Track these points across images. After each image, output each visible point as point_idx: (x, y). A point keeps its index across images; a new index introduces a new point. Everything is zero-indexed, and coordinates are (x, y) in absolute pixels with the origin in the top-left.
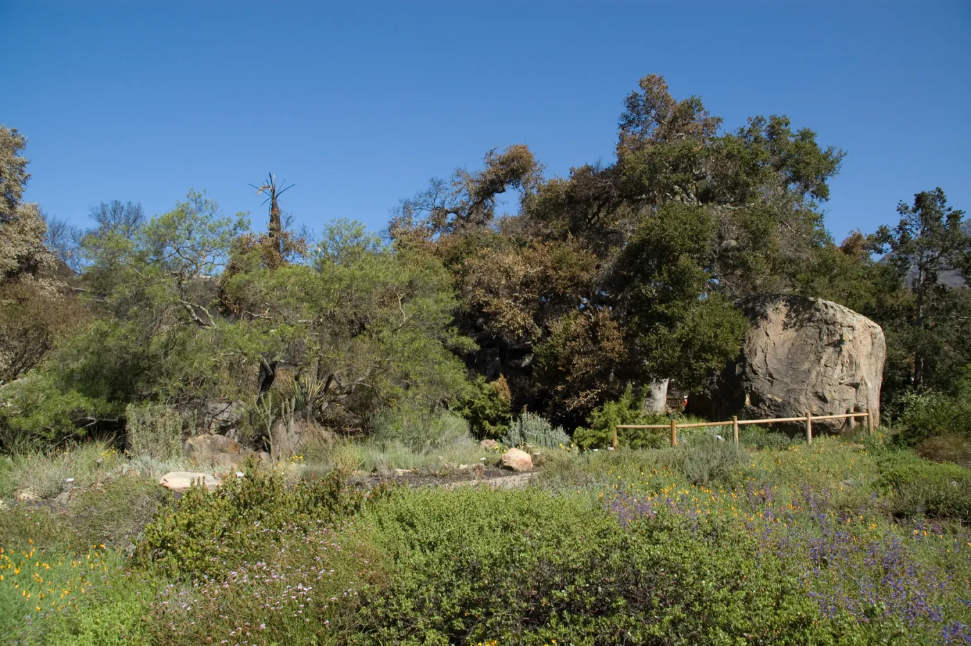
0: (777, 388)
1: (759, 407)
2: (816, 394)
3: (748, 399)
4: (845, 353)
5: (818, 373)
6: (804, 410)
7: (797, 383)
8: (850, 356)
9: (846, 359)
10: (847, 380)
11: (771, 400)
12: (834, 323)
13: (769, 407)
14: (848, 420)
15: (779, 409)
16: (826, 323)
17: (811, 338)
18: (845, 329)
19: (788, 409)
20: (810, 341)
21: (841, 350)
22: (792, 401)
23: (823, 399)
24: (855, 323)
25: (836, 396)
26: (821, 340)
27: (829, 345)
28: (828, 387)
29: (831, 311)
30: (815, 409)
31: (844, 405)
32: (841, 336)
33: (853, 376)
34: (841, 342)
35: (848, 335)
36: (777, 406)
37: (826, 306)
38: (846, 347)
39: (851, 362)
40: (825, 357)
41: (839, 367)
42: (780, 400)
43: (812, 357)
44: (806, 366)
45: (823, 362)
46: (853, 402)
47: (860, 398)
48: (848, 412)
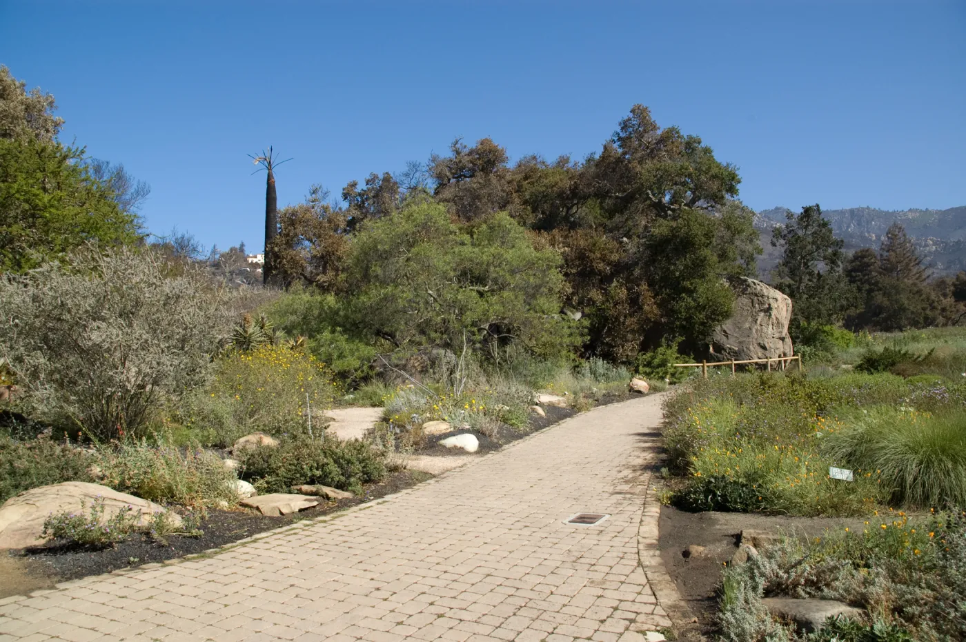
0: (732, 340)
1: (721, 353)
2: (759, 344)
3: (711, 348)
4: (773, 316)
5: (757, 330)
6: (752, 354)
7: (744, 337)
8: (777, 318)
9: (775, 321)
10: (777, 335)
11: (730, 349)
12: (762, 296)
13: (729, 353)
14: (780, 362)
15: (737, 355)
16: (756, 295)
17: (746, 306)
18: (771, 300)
19: (743, 354)
20: (745, 308)
21: (771, 315)
22: (745, 349)
23: (764, 348)
24: (777, 296)
25: (771, 345)
26: (754, 307)
27: (761, 310)
28: (766, 340)
29: (759, 288)
30: (760, 355)
31: (778, 352)
32: (769, 305)
33: (781, 332)
34: (770, 308)
35: (774, 305)
36: (735, 352)
37: (755, 284)
38: (774, 313)
39: (778, 323)
40: (759, 319)
41: (770, 326)
42: (736, 349)
43: (750, 319)
44: (747, 325)
45: (758, 322)
46: (782, 350)
47: (786, 347)
48: (780, 356)
